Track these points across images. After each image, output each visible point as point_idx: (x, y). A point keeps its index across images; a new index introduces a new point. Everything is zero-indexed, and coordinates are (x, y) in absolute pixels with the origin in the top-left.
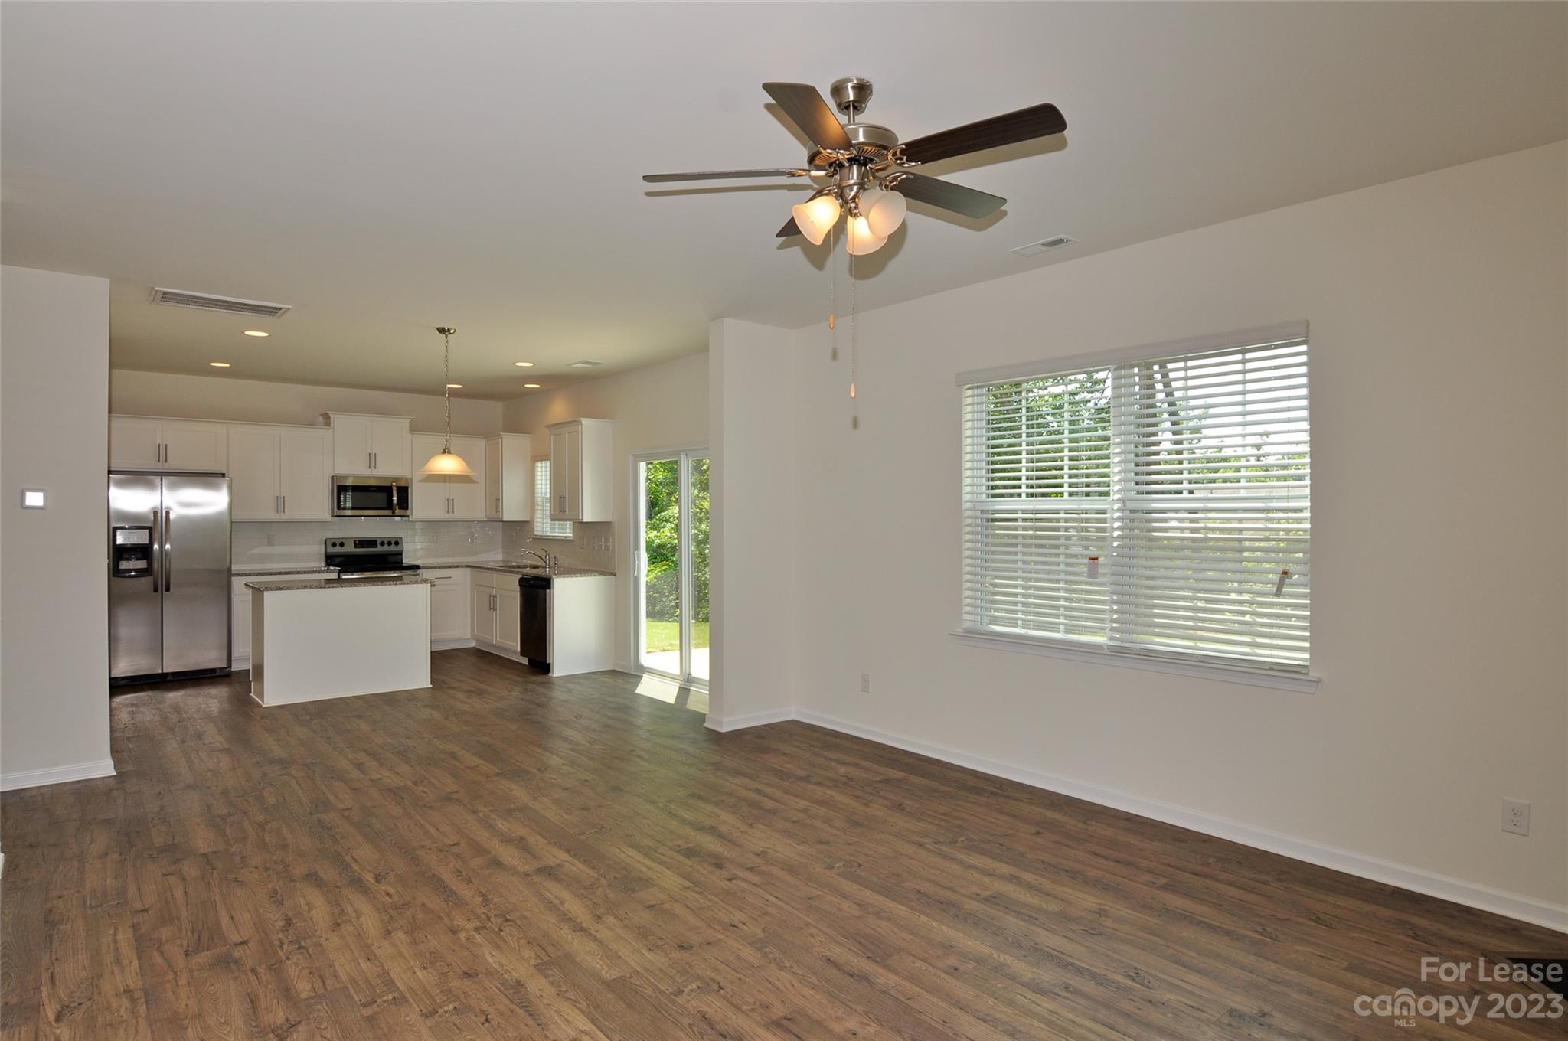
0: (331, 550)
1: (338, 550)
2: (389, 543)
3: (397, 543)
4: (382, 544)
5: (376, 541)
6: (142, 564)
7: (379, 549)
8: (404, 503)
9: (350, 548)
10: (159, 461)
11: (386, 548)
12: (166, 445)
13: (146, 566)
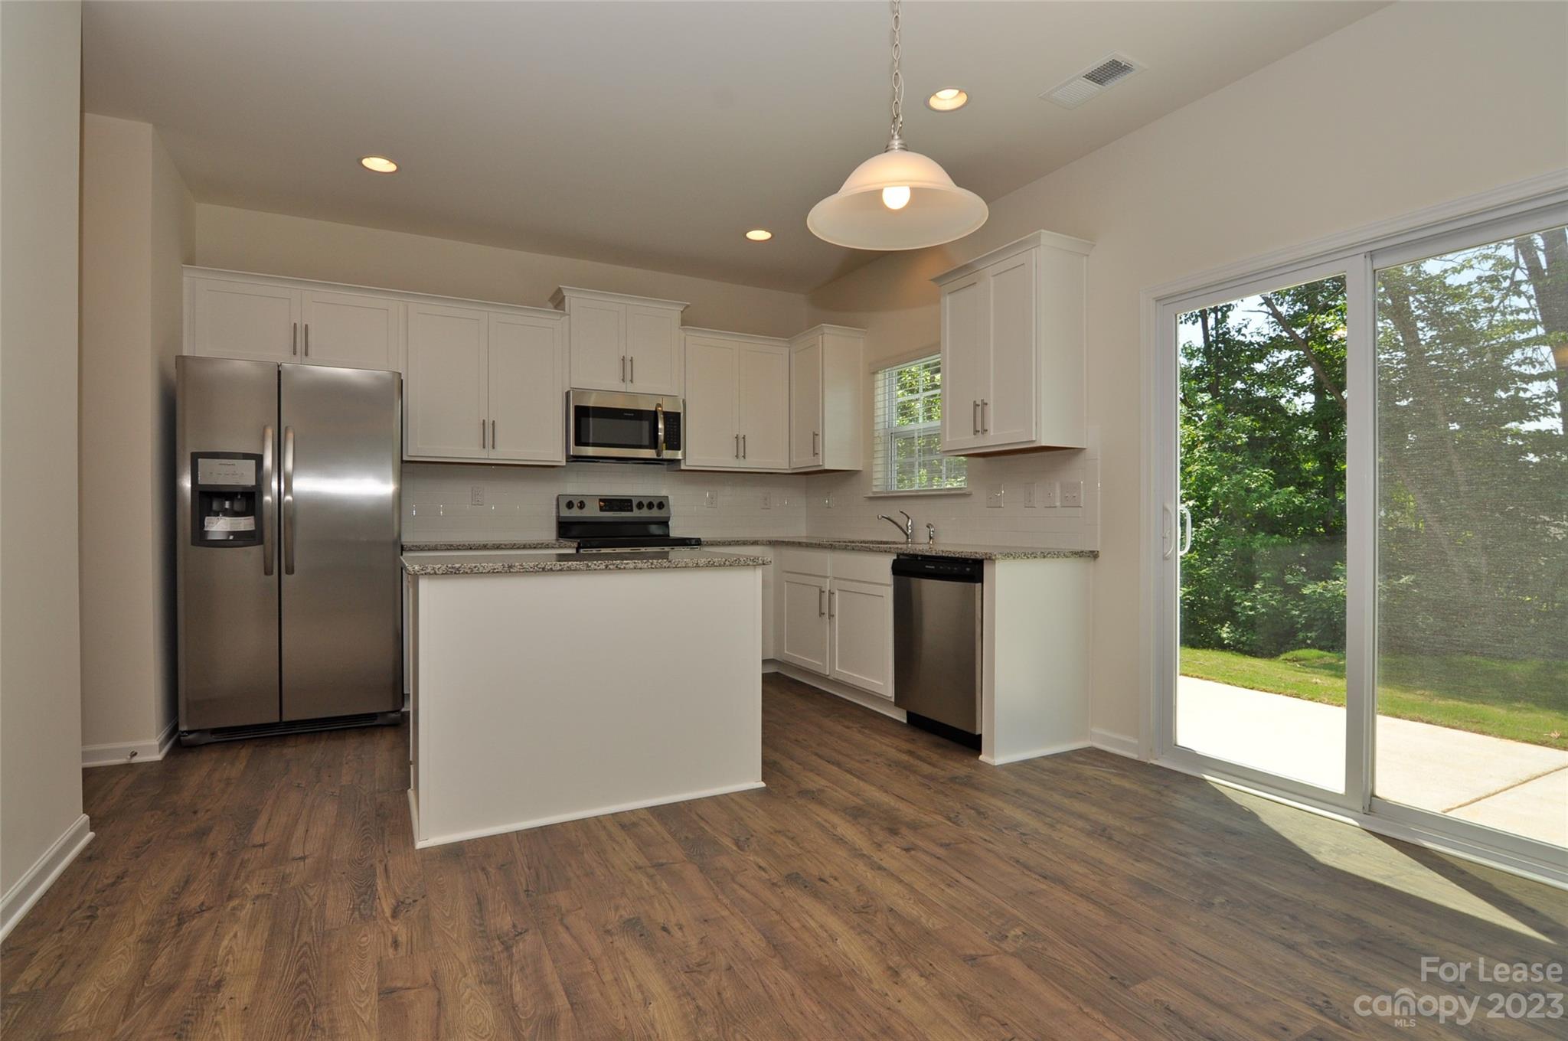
0: (566, 513)
1: (575, 513)
2: (650, 506)
3: (661, 506)
4: (640, 506)
5: (630, 501)
6: (245, 524)
7: (636, 513)
8: (674, 440)
9: (592, 511)
10: (295, 354)
11: (645, 513)
12: (306, 326)
13: (251, 528)
